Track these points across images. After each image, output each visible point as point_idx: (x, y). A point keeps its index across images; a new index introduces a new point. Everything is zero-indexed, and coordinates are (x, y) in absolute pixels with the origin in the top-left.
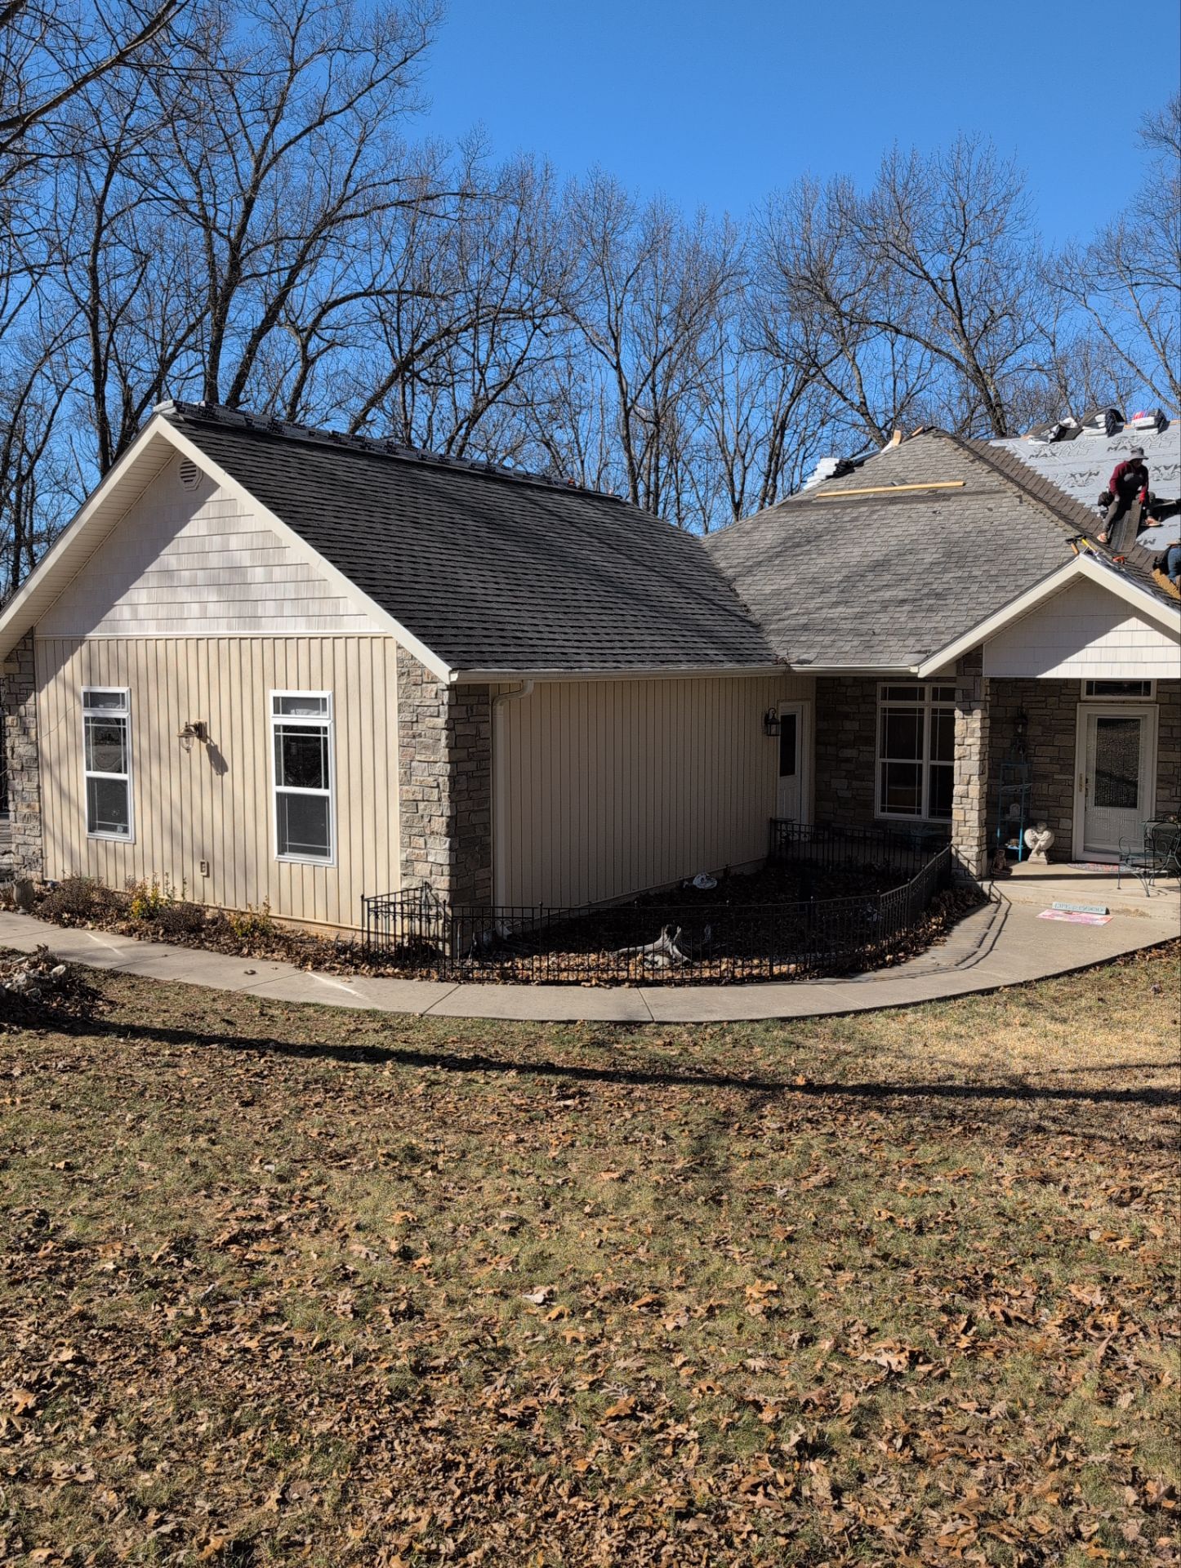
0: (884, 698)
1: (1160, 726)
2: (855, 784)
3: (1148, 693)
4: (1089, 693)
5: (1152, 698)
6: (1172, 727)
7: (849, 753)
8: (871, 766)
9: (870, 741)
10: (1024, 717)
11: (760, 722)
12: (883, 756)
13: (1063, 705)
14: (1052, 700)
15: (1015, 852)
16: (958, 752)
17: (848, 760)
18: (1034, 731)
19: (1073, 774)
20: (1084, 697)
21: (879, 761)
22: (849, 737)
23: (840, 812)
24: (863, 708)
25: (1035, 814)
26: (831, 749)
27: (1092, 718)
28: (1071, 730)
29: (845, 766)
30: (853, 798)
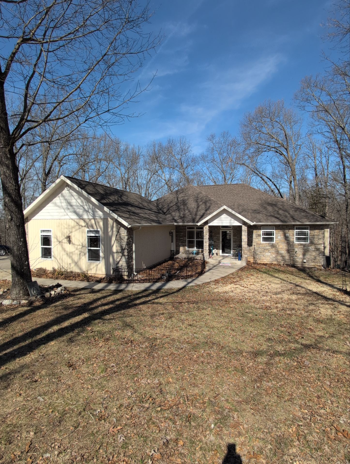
0: (187, 229)
1: (233, 233)
2: (183, 244)
5: (232, 228)
6: (235, 233)
7: (181, 239)
9: (185, 236)
11: (169, 233)
13: (218, 230)
14: (216, 229)
16: (204, 238)
18: (213, 234)
19: (220, 241)
20: (221, 228)
21: (187, 240)
22: (182, 236)
23: (180, 249)
24: (184, 231)
25: (214, 248)
26: (179, 238)
27: (222, 232)
28: (219, 234)
29: (181, 241)
30: (183, 246)
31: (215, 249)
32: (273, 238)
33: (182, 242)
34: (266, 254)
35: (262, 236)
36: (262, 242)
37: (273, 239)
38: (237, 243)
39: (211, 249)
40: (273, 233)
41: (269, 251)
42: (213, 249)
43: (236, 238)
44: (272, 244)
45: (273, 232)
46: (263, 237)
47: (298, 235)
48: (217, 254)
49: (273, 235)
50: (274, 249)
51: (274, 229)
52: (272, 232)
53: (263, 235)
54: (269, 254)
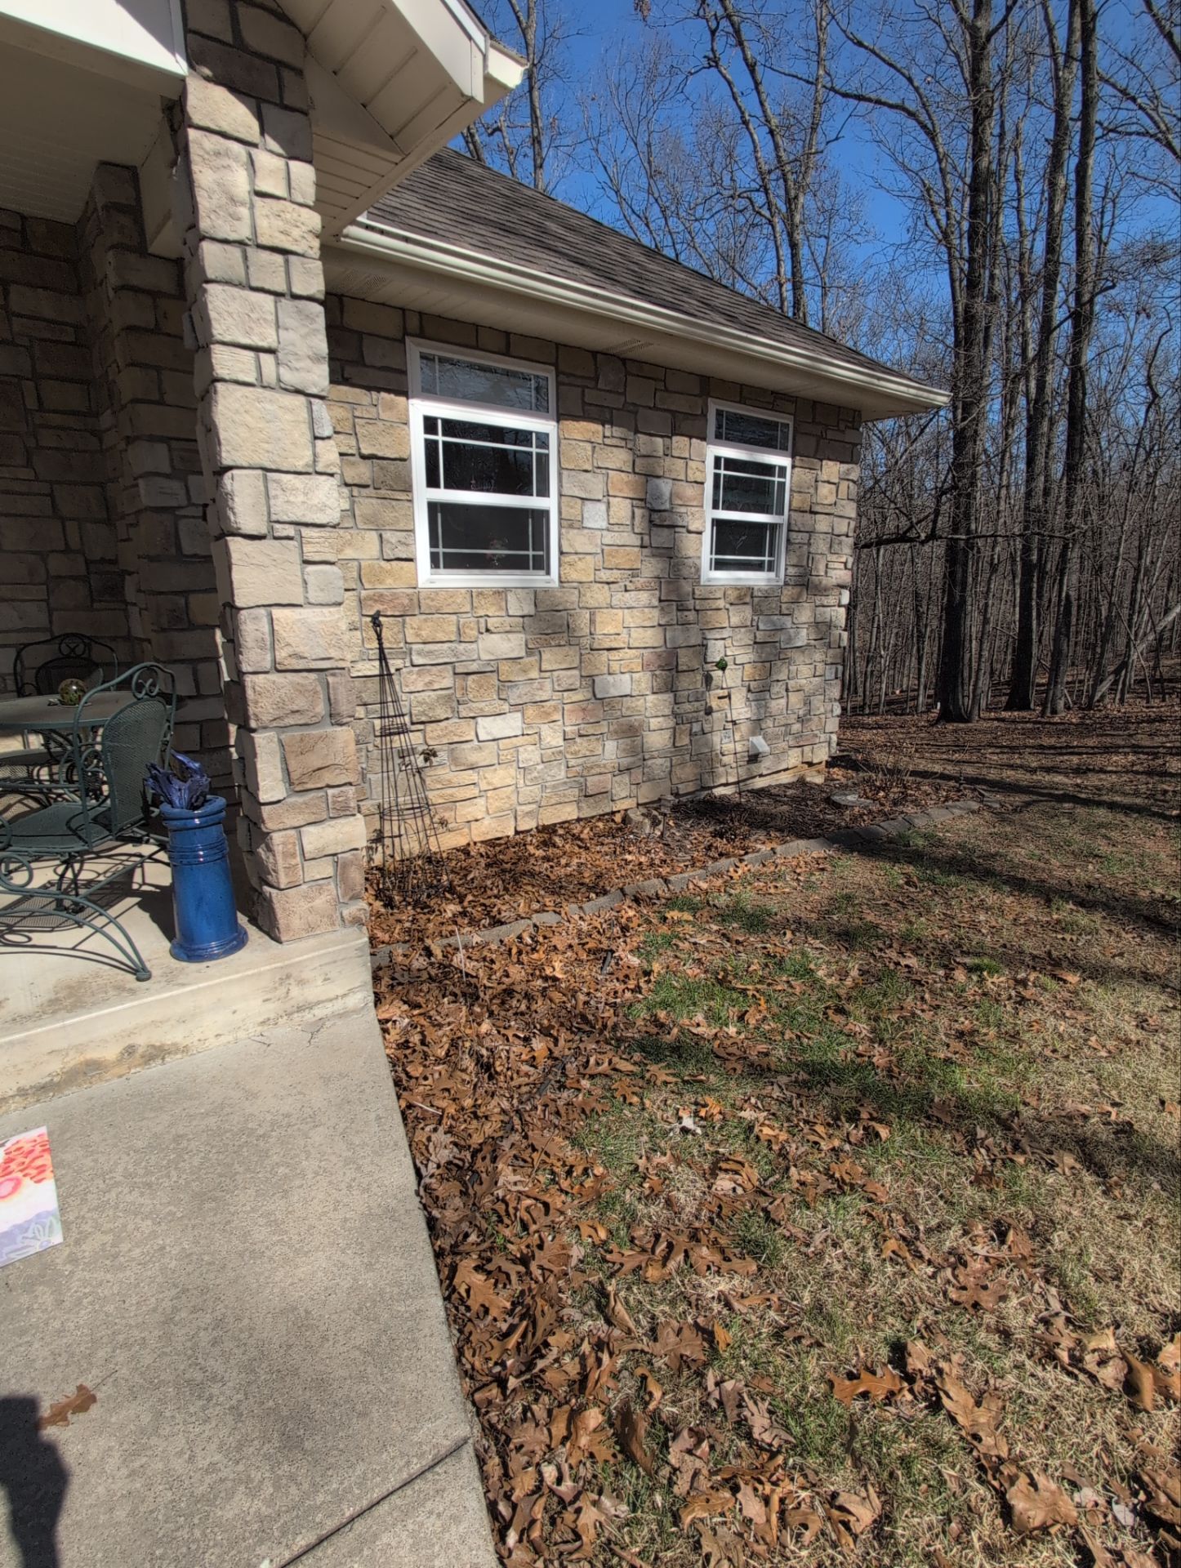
32: (543, 514)
34: (488, 727)
35: (423, 495)
36: (426, 575)
37: (541, 541)
40: (543, 460)
41: (505, 684)
44: (537, 596)
45: (543, 440)
46: (433, 507)
47: (728, 506)
49: (544, 492)
50: (550, 658)
51: (538, 408)
52: (521, 437)
53: (432, 482)
54: (512, 724)
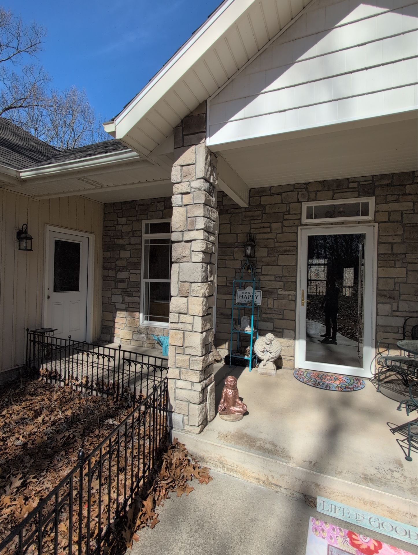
0: (146, 232)
1: (379, 243)
2: (127, 299)
3: (365, 213)
4: (309, 217)
5: (370, 217)
6: (392, 244)
7: (122, 275)
8: (138, 284)
9: (136, 265)
10: (253, 241)
12: (145, 278)
13: (286, 230)
14: (275, 225)
15: (247, 361)
17: (122, 281)
18: (262, 253)
19: (295, 290)
20: (305, 221)
21: (144, 281)
22: (124, 263)
23: (117, 320)
24: (133, 240)
25: (262, 325)
26: (112, 273)
27: (311, 239)
28: (293, 250)
29: (121, 285)
30: (126, 310)
31: (270, 336)
33: (126, 293)
38: (403, 306)
39: (249, 330)
42: (260, 332)
43: (399, 272)
48: (278, 363)
